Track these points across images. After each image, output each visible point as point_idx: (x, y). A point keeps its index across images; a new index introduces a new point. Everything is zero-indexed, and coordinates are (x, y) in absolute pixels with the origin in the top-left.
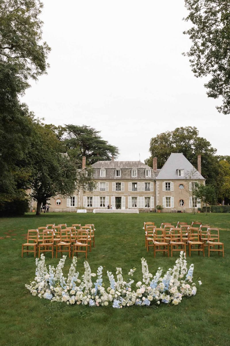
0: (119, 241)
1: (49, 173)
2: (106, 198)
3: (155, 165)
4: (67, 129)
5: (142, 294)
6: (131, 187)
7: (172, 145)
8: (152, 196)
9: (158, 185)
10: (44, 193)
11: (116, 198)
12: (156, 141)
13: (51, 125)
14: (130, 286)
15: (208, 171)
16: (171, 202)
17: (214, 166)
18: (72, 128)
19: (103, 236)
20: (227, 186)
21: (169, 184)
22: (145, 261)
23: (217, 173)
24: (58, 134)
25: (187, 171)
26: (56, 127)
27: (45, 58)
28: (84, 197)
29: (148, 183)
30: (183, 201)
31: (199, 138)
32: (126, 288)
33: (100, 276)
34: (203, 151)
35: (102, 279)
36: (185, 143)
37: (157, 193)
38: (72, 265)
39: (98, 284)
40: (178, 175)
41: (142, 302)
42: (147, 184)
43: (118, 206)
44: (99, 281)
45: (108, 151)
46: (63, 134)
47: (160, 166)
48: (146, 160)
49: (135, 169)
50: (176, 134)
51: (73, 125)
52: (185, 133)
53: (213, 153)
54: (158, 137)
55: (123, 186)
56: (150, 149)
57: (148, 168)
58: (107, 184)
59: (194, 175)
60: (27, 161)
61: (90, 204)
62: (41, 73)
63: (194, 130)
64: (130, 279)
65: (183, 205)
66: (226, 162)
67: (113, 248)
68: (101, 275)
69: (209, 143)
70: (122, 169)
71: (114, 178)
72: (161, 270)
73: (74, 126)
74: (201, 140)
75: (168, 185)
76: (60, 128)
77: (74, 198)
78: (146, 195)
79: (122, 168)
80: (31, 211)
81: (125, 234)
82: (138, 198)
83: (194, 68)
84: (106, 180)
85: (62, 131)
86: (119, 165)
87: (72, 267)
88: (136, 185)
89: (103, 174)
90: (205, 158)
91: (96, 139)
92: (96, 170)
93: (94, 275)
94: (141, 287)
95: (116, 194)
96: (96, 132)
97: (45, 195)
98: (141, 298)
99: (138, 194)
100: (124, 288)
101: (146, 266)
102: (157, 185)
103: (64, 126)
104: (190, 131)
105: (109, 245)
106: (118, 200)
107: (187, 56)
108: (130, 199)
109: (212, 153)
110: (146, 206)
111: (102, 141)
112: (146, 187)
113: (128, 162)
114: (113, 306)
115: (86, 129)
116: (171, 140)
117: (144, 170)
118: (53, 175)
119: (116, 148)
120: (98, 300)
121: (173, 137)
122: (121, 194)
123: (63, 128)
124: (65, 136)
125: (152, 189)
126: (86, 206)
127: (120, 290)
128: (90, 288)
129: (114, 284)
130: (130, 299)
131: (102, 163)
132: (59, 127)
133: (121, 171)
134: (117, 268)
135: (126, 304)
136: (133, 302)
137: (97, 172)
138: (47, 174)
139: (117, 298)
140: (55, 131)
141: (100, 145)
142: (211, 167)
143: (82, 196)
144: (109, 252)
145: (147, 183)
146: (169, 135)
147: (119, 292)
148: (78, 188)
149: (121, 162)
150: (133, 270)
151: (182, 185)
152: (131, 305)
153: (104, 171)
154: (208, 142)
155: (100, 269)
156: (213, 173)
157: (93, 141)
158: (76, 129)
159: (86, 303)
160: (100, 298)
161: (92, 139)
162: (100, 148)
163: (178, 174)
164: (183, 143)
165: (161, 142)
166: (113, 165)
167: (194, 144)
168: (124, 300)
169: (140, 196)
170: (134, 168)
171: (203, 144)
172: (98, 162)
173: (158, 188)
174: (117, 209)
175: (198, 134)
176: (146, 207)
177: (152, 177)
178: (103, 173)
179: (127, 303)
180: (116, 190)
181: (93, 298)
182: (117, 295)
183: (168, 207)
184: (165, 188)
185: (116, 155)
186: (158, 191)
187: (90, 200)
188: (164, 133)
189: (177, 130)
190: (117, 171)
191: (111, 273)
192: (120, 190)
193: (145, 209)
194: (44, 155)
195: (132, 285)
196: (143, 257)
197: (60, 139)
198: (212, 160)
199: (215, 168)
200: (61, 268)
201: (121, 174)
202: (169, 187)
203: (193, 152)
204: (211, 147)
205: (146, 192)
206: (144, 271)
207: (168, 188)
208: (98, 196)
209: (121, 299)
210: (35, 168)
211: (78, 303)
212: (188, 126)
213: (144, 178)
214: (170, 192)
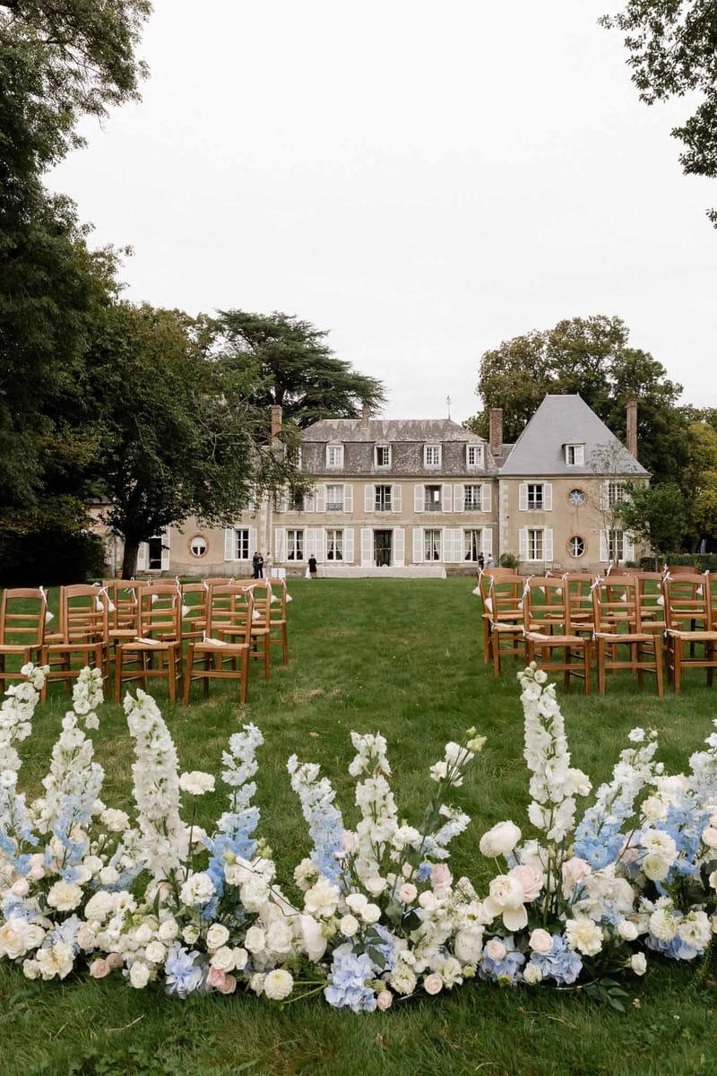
0: (381, 643)
1: (160, 446)
2: (345, 534)
3: (497, 431)
4: (226, 326)
5: (527, 905)
6: (423, 499)
7: (547, 373)
8: (488, 526)
9: (505, 493)
10: (147, 513)
11: (378, 533)
12: (499, 360)
13: (176, 311)
14: (445, 854)
15: (655, 451)
16: (544, 544)
17: (673, 436)
18: (240, 323)
19: (327, 630)
20: (708, 499)
21: (539, 489)
22: (544, 685)
23: (683, 460)
24: (196, 340)
25: (598, 445)
26: (190, 318)
27: (131, 40)
28: (276, 530)
29: (475, 487)
30: (580, 540)
31: (628, 353)
32: (416, 867)
33: (239, 787)
34: (641, 390)
35: (255, 809)
36: (587, 366)
37: (502, 515)
38: (68, 721)
39: (226, 845)
40: (567, 462)
41: (528, 959)
42: (472, 490)
43: (383, 557)
44: (237, 824)
45: (353, 393)
46: (212, 340)
47: (511, 436)
48: (466, 422)
49: (434, 444)
50: (560, 339)
51: (242, 311)
52: (589, 336)
53: (672, 397)
54: (504, 349)
55: (397, 495)
56: (479, 387)
57: (475, 441)
58: (348, 489)
59: (617, 456)
60: (85, 407)
61: (296, 551)
62: (118, 97)
63: (614, 328)
64: (444, 810)
65: (580, 552)
66: (706, 429)
67: (358, 667)
68: (248, 781)
69: (660, 366)
70: (393, 444)
71: (369, 472)
72: (646, 744)
73: (247, 314)
74: (635, 356)
75: (535, 494)
76: (202, 323)
77: (246, 534)
78: (469, 523)
79: (394, 440)
80: (114, 574)
81: (405, 625)
82: (443, 534)
83: (639, 68)
84: (344, 477)
85: (209, 330)
86: (385, 432)
87: (70, 736)
88: (436, 493)
89: (336, 459)
90: (648, 411)
91: (315, 356)
92: (314, 448)
93: (199, 783)
94: (516, 855)
95: (375, 521)
96: (315, 335)
97: (150, 519)
98: (521, 937)
99: (443, 520)
100: (407, 868)
101: (551, 719)
102: (501, 492)
103: (215, 316)
104: (603, 331)
105: (344, 658)
106: (383, 539)
107: (616, 29)
108: (419, 535)
109: (669, 399)
110: (468, 558)
111: (332, 360)
112: (468, 499)
113: (414, 421)
114: (332, 997)
115: (285, 325)
116: (543, 357)
117: (462, 447)
118: (175, 453)
119: (376, 383)
120: (226, 960)
121: (549, 349)
122: (392, 522)
123: (214, 322)
124: (220, 346)
125: (485, 507)
126: (284, 559)
127: (377, 885)
128: (173, 872)
129: (338, 845)
130: (449, 947)
131: (332, 425)
132: (200, 320)
133: (390, 450)
134: (354, 735)
135: (420, 981)
136: (464, 964)
137: (318, 453)
138: (152, 449)
139: (357, 942)
140: (188, 331)
141: (328, 375)
142: (666, 440)
143: (271, 526)
144: (342, 678)
145: (470, 488)
146: (539, 343)
147: (367, 894)
148: (254, 498)
149: (391, 421)
150: (463, 745)
151: (579, 491)
152: (450, 986)
153: (340, 449)
154: (656, 364)
155: (245, 742)
156: (670, 459)
157: (305, 360)
158: (254, 324)
159: (139, 976)
160: (236, 939)
161: (302, 356)
162: (326, 385)
163: (567, 460)
164: (579, 368)
165: (513, 364)
166: (368, 432)
167: (614, 370)
168: (407, 955)
169: (450, 526)
170: (432, 439)
171: (640, 370)
172: (319, 424)
173: (505, 501)
174: (378, 565)
175: (627, 339)
176: (467, 561)
177: (487, 468)
178: (335, 457)
179: (428, 971)
180: (377, 507)
181: (191, 938)
182: (358, 916)
183: (535, 560)
184: (527, 501)
185: (375, 406)
186: (505, 510)
187: (295, 540)
188: (521, 338)
189: (564, 326)
190: (380, 450)
191: (314, 768)
192: (389, 507)
193: (463, 566)
194: (143, 386)
195: (457, 843)
196: (533, 663)
197: (204, 356)
198: (668, 418)
199: (675, 442)
200: (7, 743)
201: (390, 461)
202: (539, 497)
203: (611, 395)
204: (667, 377)
205: (468, 513)
206: (542, 757)
207: (535, 501)
208: (319, 526)
209: (381, 948)
210: (113, 429)
211: (97, 968)
212: (595, 316)
213: (463, 472)
214: (543, 515)
